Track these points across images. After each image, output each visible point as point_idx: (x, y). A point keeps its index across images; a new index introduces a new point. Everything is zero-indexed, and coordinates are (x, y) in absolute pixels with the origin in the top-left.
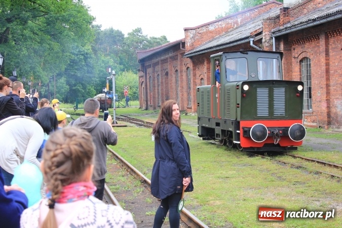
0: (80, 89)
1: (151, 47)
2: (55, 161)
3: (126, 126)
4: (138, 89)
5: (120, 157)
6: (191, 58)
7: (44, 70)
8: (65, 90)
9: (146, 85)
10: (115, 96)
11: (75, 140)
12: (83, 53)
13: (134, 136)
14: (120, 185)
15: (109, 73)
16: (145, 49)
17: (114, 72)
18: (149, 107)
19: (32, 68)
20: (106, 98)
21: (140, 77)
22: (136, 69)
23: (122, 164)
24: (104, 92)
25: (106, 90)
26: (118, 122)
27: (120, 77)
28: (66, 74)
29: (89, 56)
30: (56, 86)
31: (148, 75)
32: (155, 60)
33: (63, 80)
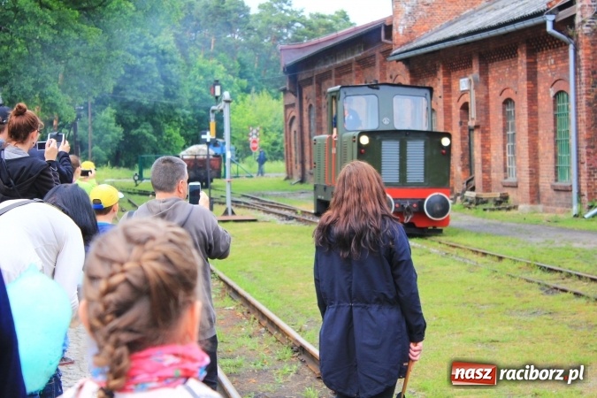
0: (149, 135)
1: (313, 36)
2: (110, 302)
3: (255, 220)
4: (283, 135)
5: (242, 291)
6: (406, 61)
7: (64, 91)
8: (113, 137)
9: (301, 126)
10: (231, 150)
11: (152, 249)
12: (154, 50)
13: (274, 244)
14: (244, 357)
15: (217, 97)
16: (298, 40)
17: (227, 95)
18: (308, 177)
19: (38, 86)
20: (208, 155)
21: (287, 107)
22: (277, 87)
23: (247, 308)
24: (204, 142)
25: (208, 136)
26: (236, 210)
27: (239, 107)
28: (115, 100)
29: (168, 57)
30: (94, 128)
31: (305, 101)
32: (321, 68)
33: (108, 113)
